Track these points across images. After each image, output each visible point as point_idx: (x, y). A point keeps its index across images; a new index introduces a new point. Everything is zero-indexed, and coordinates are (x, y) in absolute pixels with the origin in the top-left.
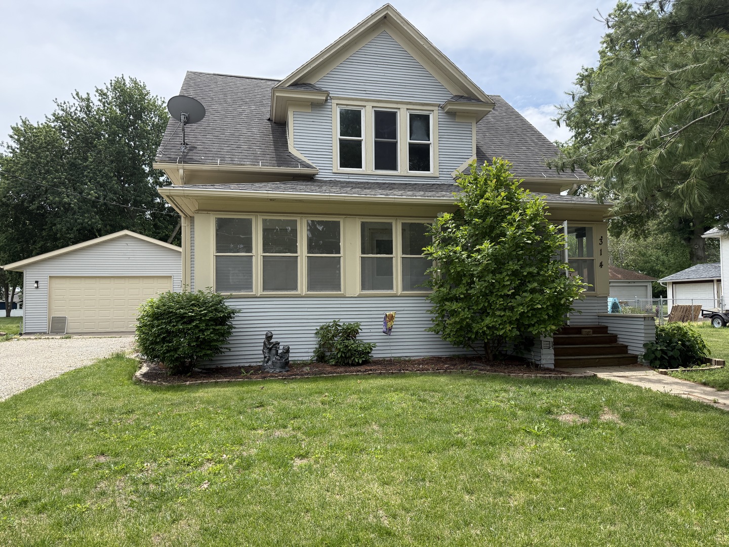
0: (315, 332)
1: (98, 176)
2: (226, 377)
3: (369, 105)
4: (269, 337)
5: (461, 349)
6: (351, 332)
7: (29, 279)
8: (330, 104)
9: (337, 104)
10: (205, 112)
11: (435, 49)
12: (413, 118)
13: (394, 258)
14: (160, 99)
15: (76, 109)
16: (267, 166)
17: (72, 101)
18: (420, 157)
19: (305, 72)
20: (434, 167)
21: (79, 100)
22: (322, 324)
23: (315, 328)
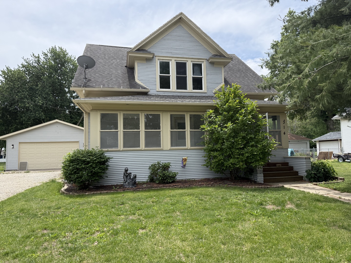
0: (149, 167)
1: (43, 93)
2: (106, 190)
3: (173, 60)
4: (126, 171)
5: (219, 175)
6: (166, 167)
7: (9, 144)
8: (155, 59)
9: (158, 59)
10: (95, 63)
11: (204, 33)
12: (194, 65)
13: (186, 131)
14: (73, 57)
15: (33, 62)
16: (125, 88)
17: (31, 58)
18: (198, 84)
19: (143, 44)
20: (204, 88)
21: (34, 57)
22: (152, 164)
23: (148, 165)
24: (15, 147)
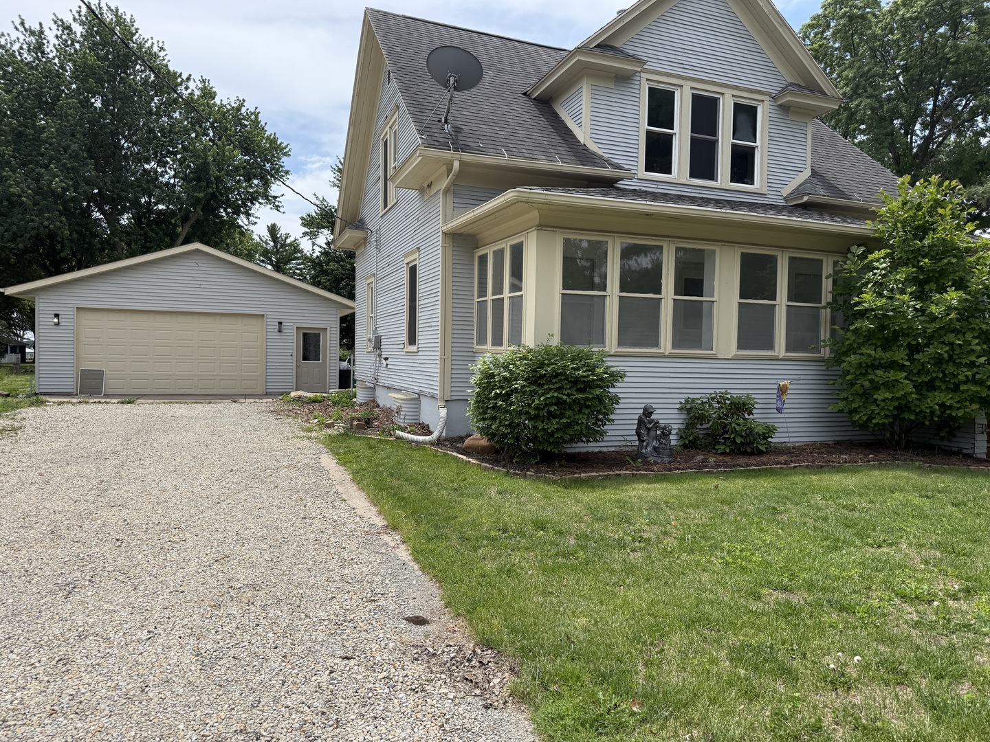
0: (678, 406)
3: (687, 86)
7: (44, 311)
8: (638, 78)
9: (647, 80)
12: (738, 108)
18: (743, 166)
19: (617, 28)
20: (761, 179)
22: (686, 396)
23: (678, 401)
24: (63, 320)
